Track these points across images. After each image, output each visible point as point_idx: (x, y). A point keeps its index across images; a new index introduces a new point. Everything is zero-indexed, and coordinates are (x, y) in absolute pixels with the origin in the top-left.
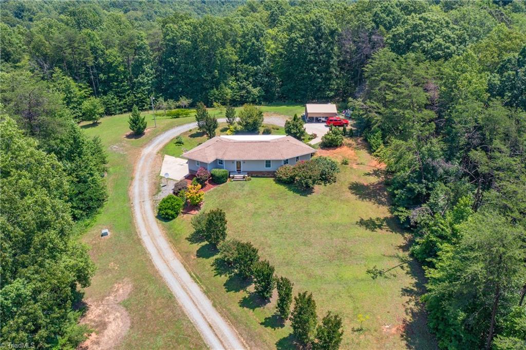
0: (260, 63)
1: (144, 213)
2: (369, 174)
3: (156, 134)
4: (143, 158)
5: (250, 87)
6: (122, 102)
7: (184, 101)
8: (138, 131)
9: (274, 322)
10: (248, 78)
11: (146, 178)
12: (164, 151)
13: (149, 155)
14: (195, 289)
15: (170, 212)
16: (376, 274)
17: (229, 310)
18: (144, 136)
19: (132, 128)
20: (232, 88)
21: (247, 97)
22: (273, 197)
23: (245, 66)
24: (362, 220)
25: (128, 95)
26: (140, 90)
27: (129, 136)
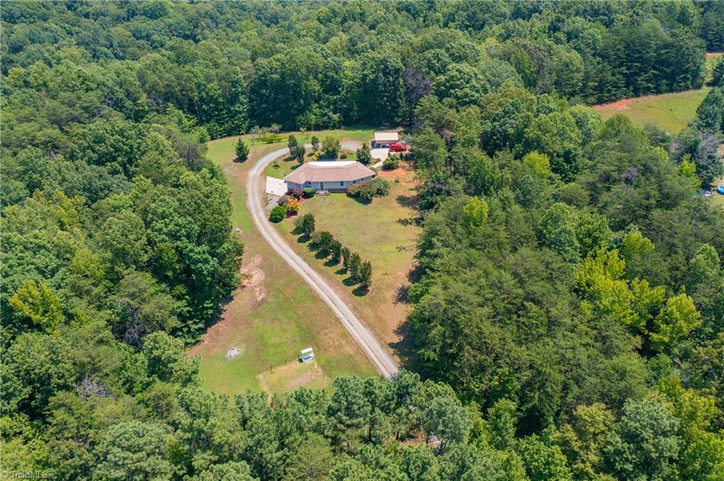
0: (339, 93)
1: (260, 218)
2: (412, 190)
3: (257, 158)
4: (251, 179)
5: (331, 114)
6: (222, 129)
7: (275, 127)
8: (242, 156)
9: (342, 272)
10: (329, 106)
11: (256, 194)
12: (265, 173)
13: (255, 176)
14: (298, 259)
15: (278, 217)
16: (400, 249)
17: (318, 268)
18: (247, 161)
19: (238, 154)
20: (316, 115)
21: (329, 123)
22: (345, 206)
23: (327, 96)
24: (400, 219)
25: (227, 122)
26: (236, 118)
27: (235, 161)
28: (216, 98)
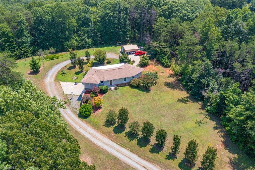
0: (89, 26)
1: (70, 117)
2: (168, 77)
3: (47, 70)
4: (48, 85)
5: (86, 39)
6: (14, 54)
7: (52, 50)
8: (35, 70)
10: (85, 35)
12: (57, 80)
13: (50, 83)
14: (125, 151)
18: (40, 73)
19: (32, 69)
20: (76, 40)
21: (86, 44)
22: (134, 96)
23: (82, 28)
24: (179, 99)
25: (17, 50)
26: (23, 46)
27: (31, 74)
28: (7, 34)
